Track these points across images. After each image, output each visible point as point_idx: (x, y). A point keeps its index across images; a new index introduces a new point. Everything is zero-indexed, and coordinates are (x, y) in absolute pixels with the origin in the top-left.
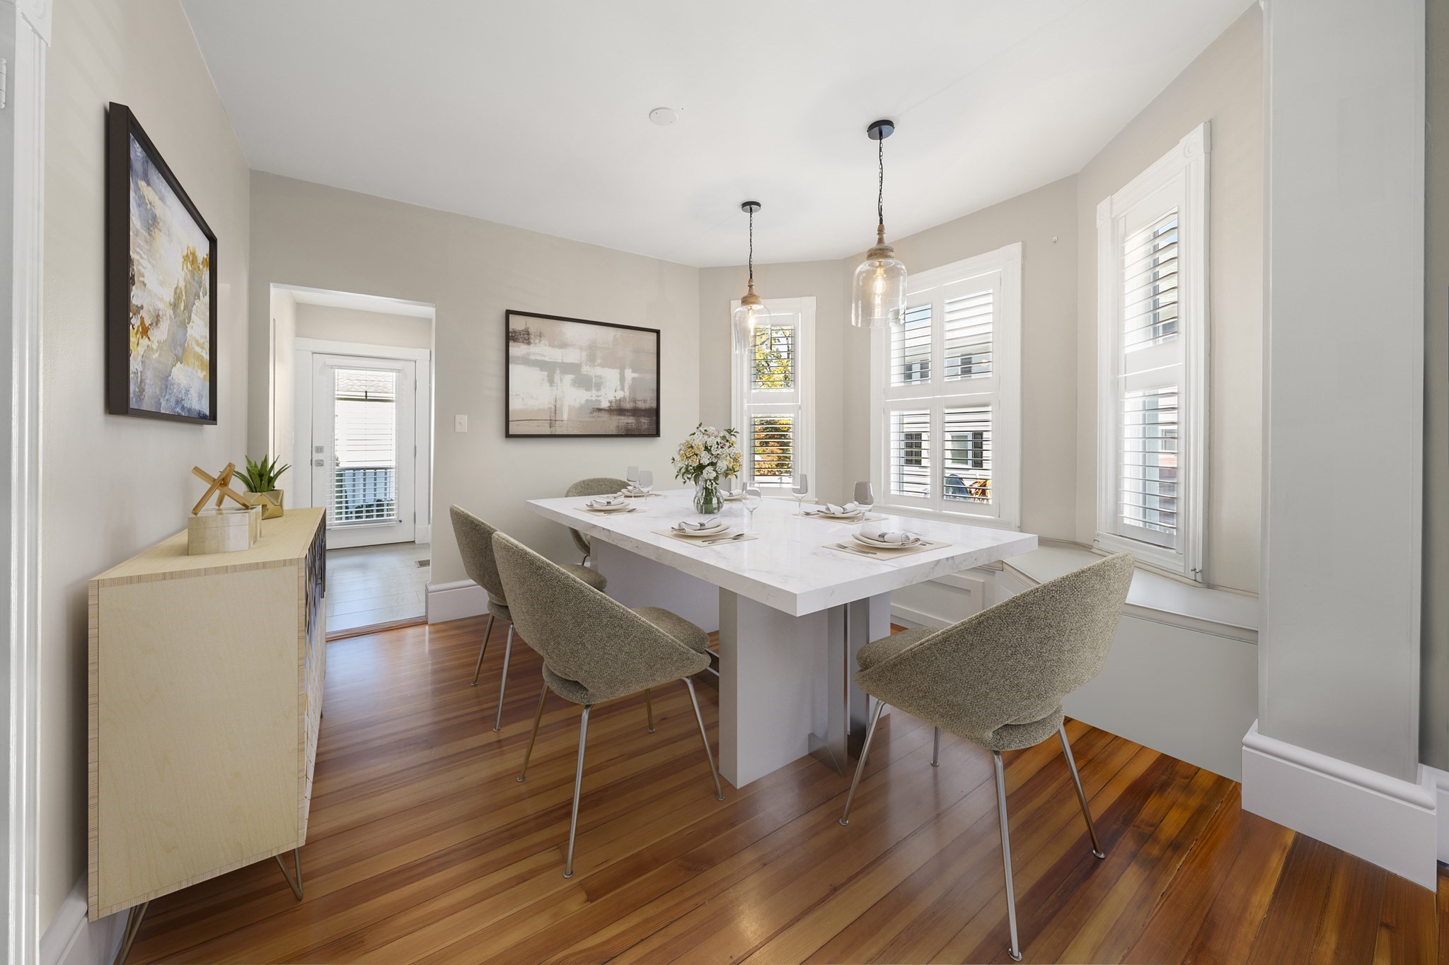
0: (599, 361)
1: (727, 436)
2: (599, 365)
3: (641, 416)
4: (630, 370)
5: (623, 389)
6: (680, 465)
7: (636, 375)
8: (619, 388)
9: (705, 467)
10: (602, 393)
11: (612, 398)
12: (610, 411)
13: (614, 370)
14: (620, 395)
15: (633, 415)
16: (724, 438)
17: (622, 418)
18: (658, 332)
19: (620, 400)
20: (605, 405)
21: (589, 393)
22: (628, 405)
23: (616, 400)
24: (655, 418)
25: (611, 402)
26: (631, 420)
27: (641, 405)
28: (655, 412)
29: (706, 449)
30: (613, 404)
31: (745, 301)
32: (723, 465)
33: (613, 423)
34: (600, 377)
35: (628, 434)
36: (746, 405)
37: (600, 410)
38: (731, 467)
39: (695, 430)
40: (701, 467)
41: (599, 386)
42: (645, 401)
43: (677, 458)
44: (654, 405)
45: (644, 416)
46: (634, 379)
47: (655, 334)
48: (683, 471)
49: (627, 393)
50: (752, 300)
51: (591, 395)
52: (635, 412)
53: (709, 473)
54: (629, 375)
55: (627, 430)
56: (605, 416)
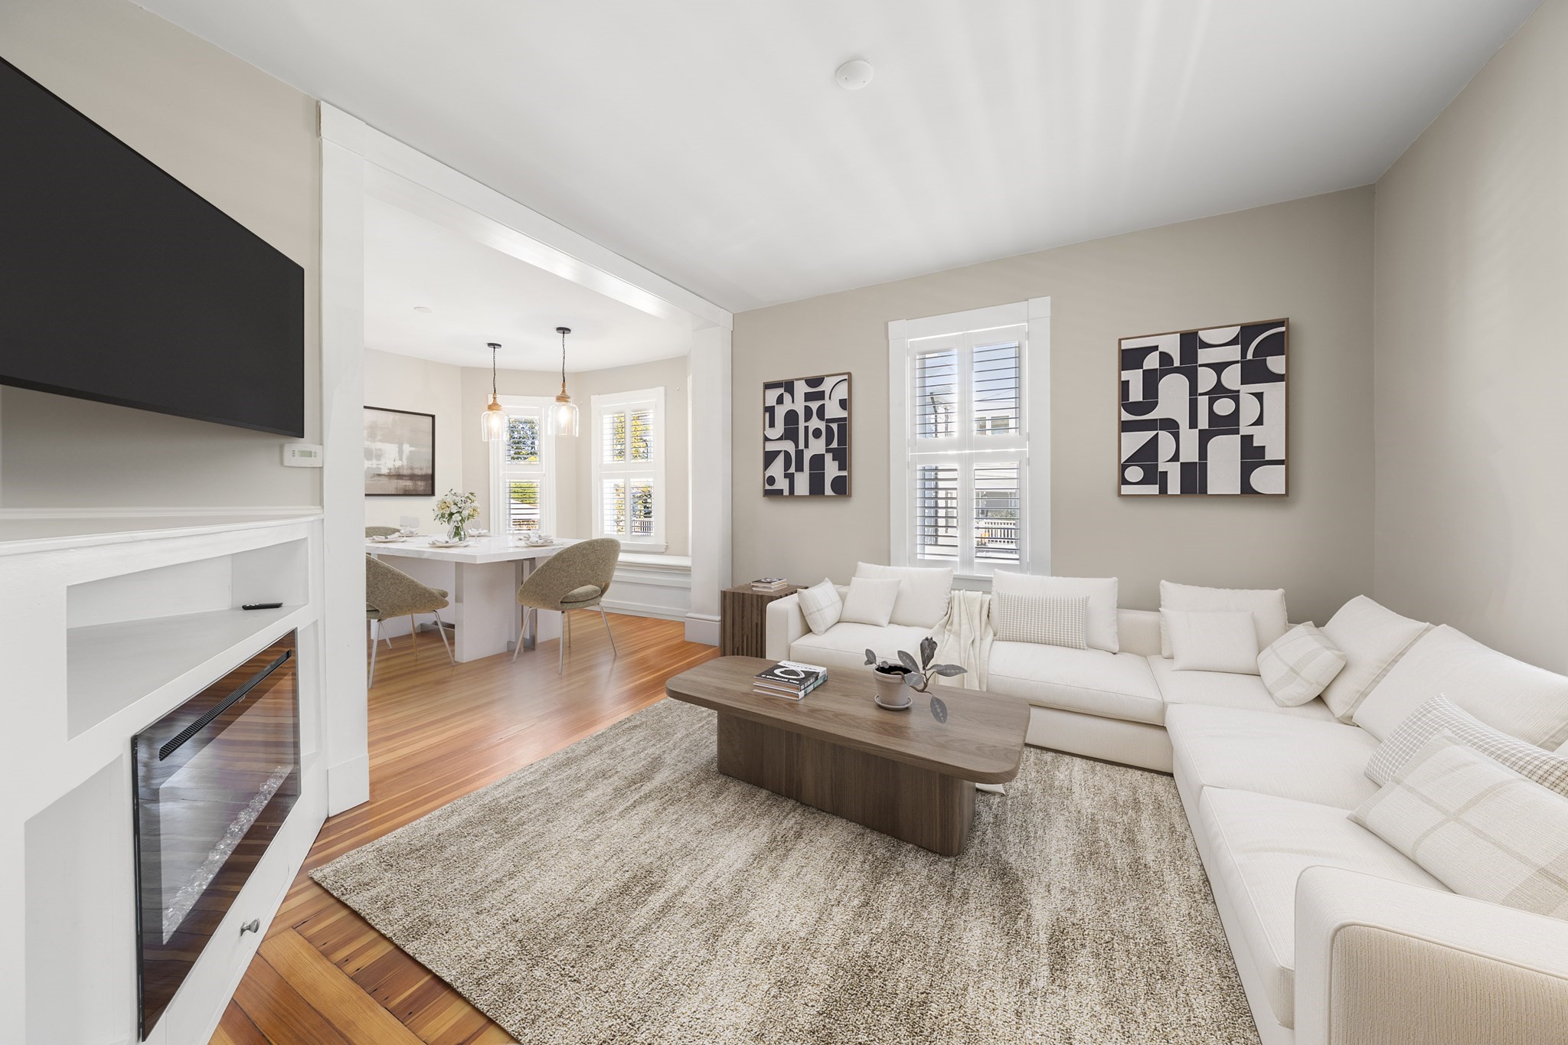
0: (379, 438)
1: (471, 496)
2: (379, 441)
3: (418, 480)
4: (408, 445)
5: (401, 459)
6: (437, 513)
7: (413, 449)
8: (397, 458)
9: (453, 514)
10: (382, 462)
11: (391, 466)
12: (389, 476)
13: (393, 445)
14: (398, 464)
15: (411, 480)
16: (468, 497)
17: (401, 481)
18: (433, 417)
19: (398, 468)
20: (385, 471)
21: (370, 462)
22: (406, 472)
23: (395, 468)
24: (430, 482)
25: (390, 469)
26: (409, 484)
27: (418, 472)
28: (430, 477)
29: (456, 504)
30: (392, 471)
31: (490, 408)
32: (465, 513)
33: (393, 485)
34: (380, 450)
35: (406, 494)
36: (501, 473)
37: (379, 475)
38: (471, 514)
39: (448, 493)
40: (451, 514)
41: (379, 457)
42: (421, 469)
43: (436, 509)
44: (430, 472)
45: (421, 480)
46: (410, 452)
47: (431, 418)
48: (439, 516)
49: (405, 462)
50: (494, 408)
51: (372, 464)
52: (412, 477)
53: (456, 517)
54: (407, 448)
55: (405, 491)
56: (385, 480)
